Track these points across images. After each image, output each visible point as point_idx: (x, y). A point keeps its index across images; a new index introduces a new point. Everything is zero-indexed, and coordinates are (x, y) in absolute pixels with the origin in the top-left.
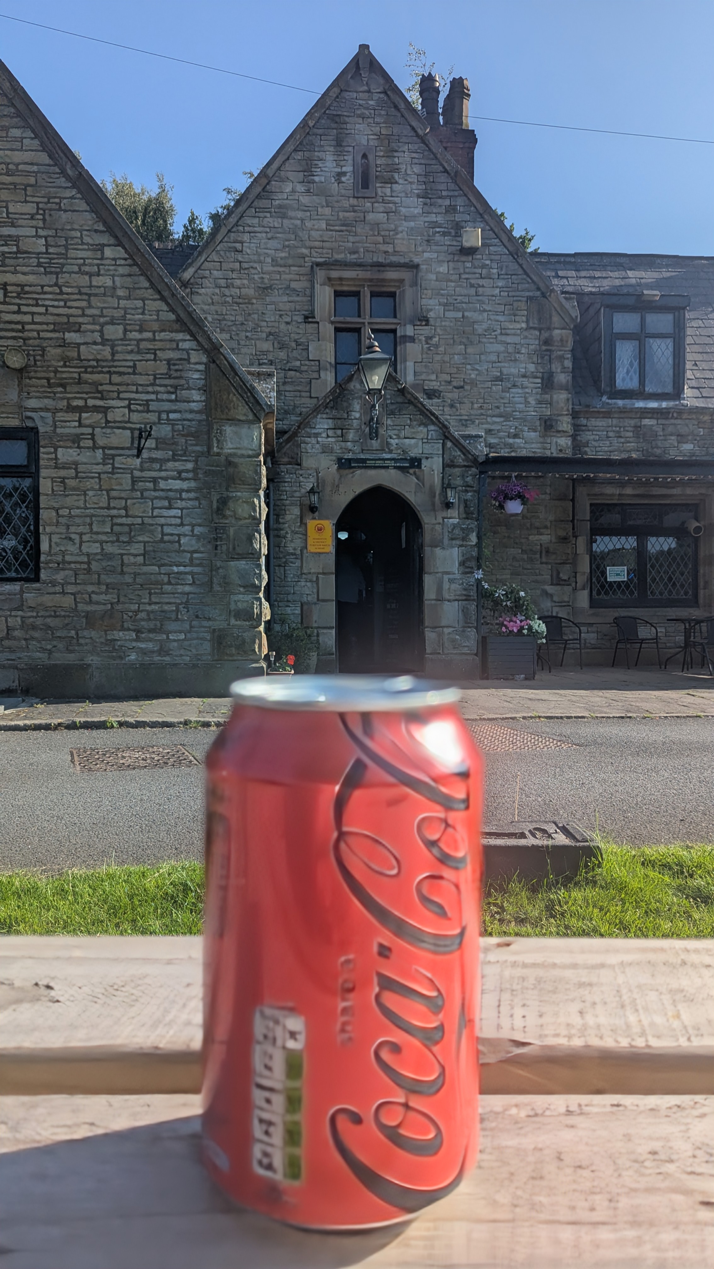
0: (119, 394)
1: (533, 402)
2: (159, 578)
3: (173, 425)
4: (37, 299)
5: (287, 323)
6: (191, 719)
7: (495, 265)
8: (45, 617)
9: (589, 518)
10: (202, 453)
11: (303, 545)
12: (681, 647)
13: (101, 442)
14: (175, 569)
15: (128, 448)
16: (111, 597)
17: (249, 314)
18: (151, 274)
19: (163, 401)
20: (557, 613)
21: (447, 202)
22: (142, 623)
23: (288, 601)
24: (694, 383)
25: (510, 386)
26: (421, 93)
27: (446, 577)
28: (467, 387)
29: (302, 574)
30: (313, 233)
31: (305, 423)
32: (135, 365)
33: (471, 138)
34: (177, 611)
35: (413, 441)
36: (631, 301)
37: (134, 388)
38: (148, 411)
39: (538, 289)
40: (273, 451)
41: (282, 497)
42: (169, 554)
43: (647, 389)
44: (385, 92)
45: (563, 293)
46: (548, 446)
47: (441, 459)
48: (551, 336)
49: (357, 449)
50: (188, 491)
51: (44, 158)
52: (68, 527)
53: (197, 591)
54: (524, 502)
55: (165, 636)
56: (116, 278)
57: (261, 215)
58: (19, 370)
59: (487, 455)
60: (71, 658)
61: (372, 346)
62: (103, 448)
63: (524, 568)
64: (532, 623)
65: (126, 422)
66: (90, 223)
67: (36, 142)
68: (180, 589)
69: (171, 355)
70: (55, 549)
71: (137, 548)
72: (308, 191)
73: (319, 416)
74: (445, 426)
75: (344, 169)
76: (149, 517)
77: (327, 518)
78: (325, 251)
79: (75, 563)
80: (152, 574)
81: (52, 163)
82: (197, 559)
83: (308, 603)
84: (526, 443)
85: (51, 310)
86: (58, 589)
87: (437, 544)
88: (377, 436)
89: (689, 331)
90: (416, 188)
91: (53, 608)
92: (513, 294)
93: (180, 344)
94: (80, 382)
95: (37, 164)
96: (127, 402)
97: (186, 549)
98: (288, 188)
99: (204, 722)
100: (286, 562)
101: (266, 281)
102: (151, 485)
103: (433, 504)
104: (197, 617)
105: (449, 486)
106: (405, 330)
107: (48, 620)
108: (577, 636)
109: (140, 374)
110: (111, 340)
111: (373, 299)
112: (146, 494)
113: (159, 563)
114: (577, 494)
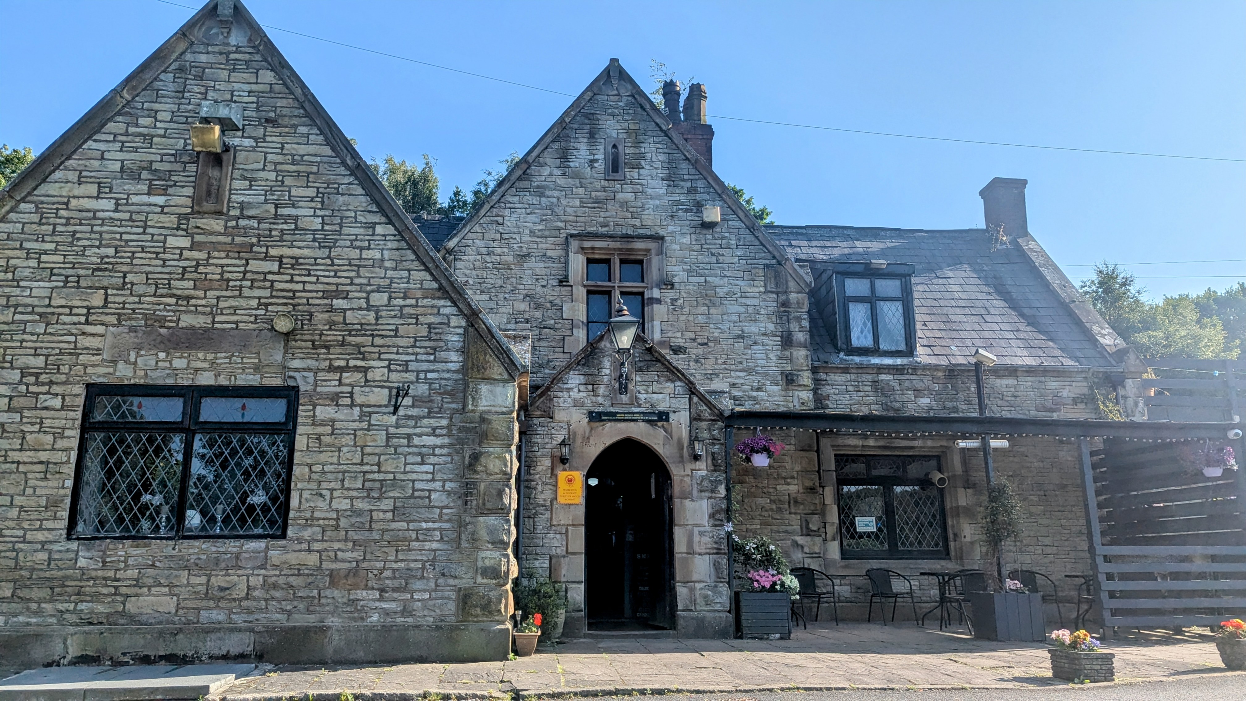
0: (380, 355)
1: (774, 358)
2: (407, 534)
3: (430, 384)
4: (309, 270)
5: (543, 286)
6: (430, 690)
7: (733, 237)
8: (288, 576)
9: (834, 469)
10: (457, 410)
11: (552, 496)
12: (936, 602)
13: (359, 400)
14: (424, 525)
15: (386, 406)
16: (358, 555)
17: (508, 278)
18: (418, 248)
19: (422, 361)
20: (809, 565)
21: (689, 184)
22: (387, 582)
23: (537, 554)
24: (924, 342)
25: (751, 343)
26: (664, 95)
27: (696, 530)
28: (711, 344)
29: (551, 526)
30: (568, 209)
31: (557, 379)
32: (397, 328)
33: (708, 131)
34: (423, 568)
35: (661, 396)
36: (860, 268)
37: (395, 350)
38: (407, 371)
39: (774, 257)
40: (527, 406)
41: (534, 449)
42: (419, 510)
43: (881, 347)
44: (633, 96)
45: (797, 260)
46: (791, 399)
47: (688, 413)
48: (788, 299)
49: (607, 403)
50: (441, 447)
51: (328, 151)
52: (320, 483)
53: (445, 547)
54: (770, 455)
55: (409, 596)
56: (385, 252)
57: (521, 193)
58: (286, 334)
59: (732, 410)
60: (311, 620)
61: (620, 310)
62: (361, 406)
63: (773, 518)
64: (783, 578)
65: (385, 382)
66: (364, 204)
67: (321, 138)
68: (428, 545)
69: (432, 319)
70: (305, 505)
71: (387, 504)
72: (564, 174)
73: (571, 372)
74: (691, 383)
75: (596, 157)
76: (402, 473)
77: (577, 469)
78: (578, 224)
79: (324, 519)
80: (400, 530)
81: (334, 154)
82: (446, 514)
83: (558, 556)
84: (769, 396)
85: (322, 279)
86: (304, 546)
87: (687, 495)
88: (626, 391)
89: (916, 295)
90: (662, 173)
91: (297, 567)
92: (752, 262)
93: (441, 310)
94: (343, 344)
95: (320, 156)
96: (387, 362)
97: (436, 504)
98: (546, 171)
99: (444, 694)
100: (535, 514)
101: (524, 249)
102: (405, 441)
103: (682, 457)
104: (443, 575)
105: (697, 439)
106: (652, 293)
107: (291, 579)
108: (830, 589)
109: (402, 337)
110: (376, 306)
111: (623, 266)
112: (400, 450)
113: (408, 519)
114: (821, 444)
